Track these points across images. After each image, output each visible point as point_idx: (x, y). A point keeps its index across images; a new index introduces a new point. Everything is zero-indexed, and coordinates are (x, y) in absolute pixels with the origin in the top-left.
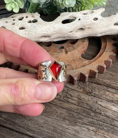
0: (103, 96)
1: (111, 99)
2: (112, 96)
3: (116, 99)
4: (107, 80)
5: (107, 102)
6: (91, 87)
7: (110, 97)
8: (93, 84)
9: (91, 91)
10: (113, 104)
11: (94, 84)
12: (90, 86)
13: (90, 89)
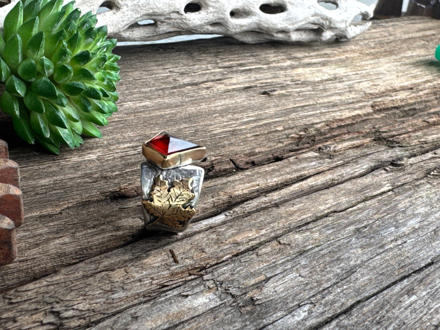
0: (116, 296)
1: (151, 284)
2: (145, 273)
3: (166, 273)
4: (57, 241)
5: (154, 305)
6: (33, 306)
7: (140, 281)
8: (25, 288)
9: (51, 319)
10: (176, 292)
11: (31, 286)
12: (25, 306)
13: (39, 316)
